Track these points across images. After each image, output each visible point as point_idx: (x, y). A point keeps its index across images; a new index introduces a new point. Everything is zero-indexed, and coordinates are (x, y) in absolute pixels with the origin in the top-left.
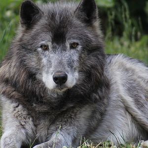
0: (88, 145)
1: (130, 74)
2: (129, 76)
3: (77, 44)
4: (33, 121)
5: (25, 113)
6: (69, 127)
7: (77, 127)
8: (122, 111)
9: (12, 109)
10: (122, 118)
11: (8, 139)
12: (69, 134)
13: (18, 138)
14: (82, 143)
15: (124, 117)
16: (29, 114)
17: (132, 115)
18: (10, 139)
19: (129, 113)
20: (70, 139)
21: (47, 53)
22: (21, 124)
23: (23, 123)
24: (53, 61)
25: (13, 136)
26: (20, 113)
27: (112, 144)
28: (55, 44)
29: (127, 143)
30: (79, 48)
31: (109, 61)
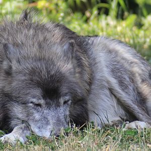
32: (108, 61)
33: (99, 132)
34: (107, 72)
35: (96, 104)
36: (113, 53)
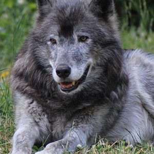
0: (104, 144)
1: (148, 70)
2: (147, 72)
3: (87, 38)
4: (48, 118)
5: (40, 109)
6: (85, 125)
7: (94, 125)
8: (140, 108)
9: (26, 105)
10: (139, 115)
11: (20, 137)
12: (84, 132)
13: (31, 136)
14: (97, 141)
15: (141, 114)
16: (43, 111)
17: (149, 113)
18: (23, 136)
19: (147, 110)
20: (85, 137)
21: (55, 46)
22: (35, 121)
23: (37, 120)
24: (58, 54)
25: (26, 134)
26: (34, 109)
27: (129, 143)
28: (62, 37)
29: (143, 141)
30: (89, 41)
31: (126, 56)
32: (143, 76)
33: (131, 150)
34: (141, 87)
35: (129, 121)
36: (148, 67)
